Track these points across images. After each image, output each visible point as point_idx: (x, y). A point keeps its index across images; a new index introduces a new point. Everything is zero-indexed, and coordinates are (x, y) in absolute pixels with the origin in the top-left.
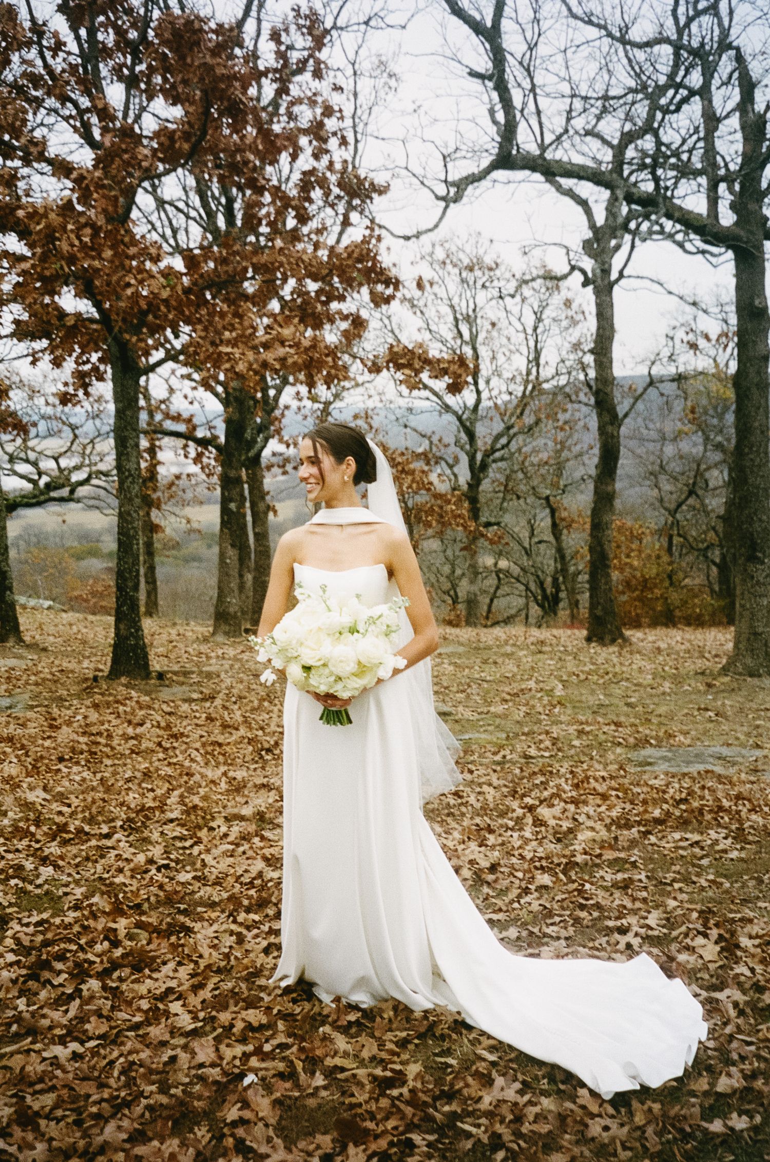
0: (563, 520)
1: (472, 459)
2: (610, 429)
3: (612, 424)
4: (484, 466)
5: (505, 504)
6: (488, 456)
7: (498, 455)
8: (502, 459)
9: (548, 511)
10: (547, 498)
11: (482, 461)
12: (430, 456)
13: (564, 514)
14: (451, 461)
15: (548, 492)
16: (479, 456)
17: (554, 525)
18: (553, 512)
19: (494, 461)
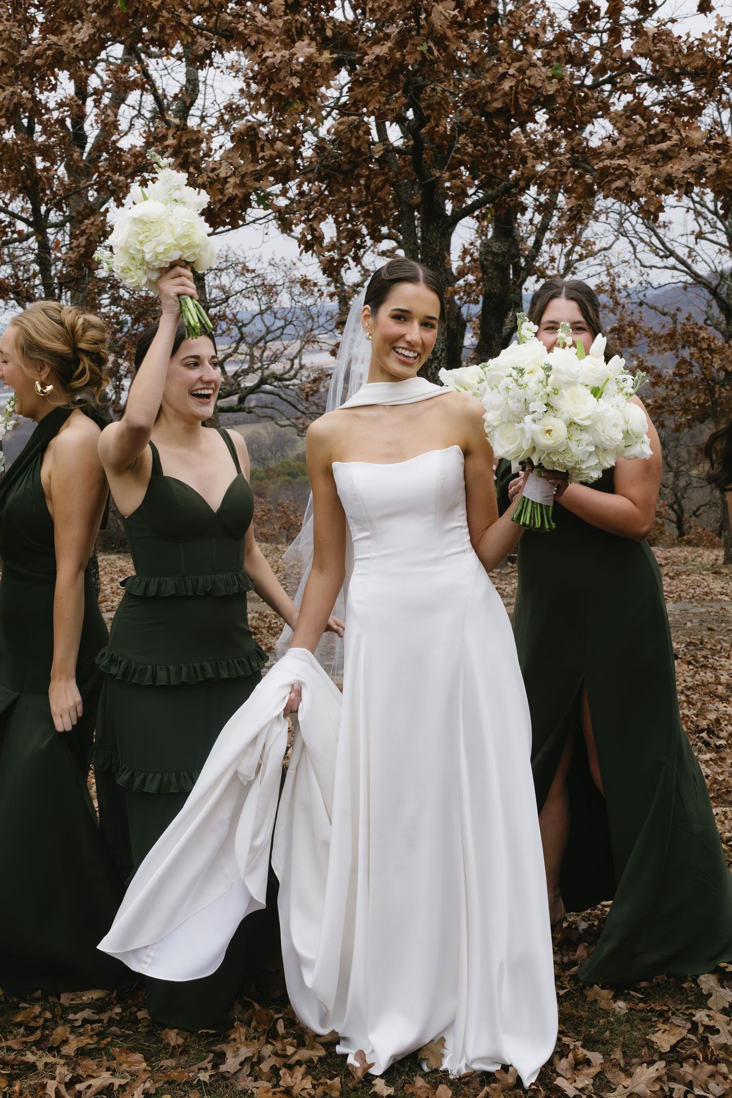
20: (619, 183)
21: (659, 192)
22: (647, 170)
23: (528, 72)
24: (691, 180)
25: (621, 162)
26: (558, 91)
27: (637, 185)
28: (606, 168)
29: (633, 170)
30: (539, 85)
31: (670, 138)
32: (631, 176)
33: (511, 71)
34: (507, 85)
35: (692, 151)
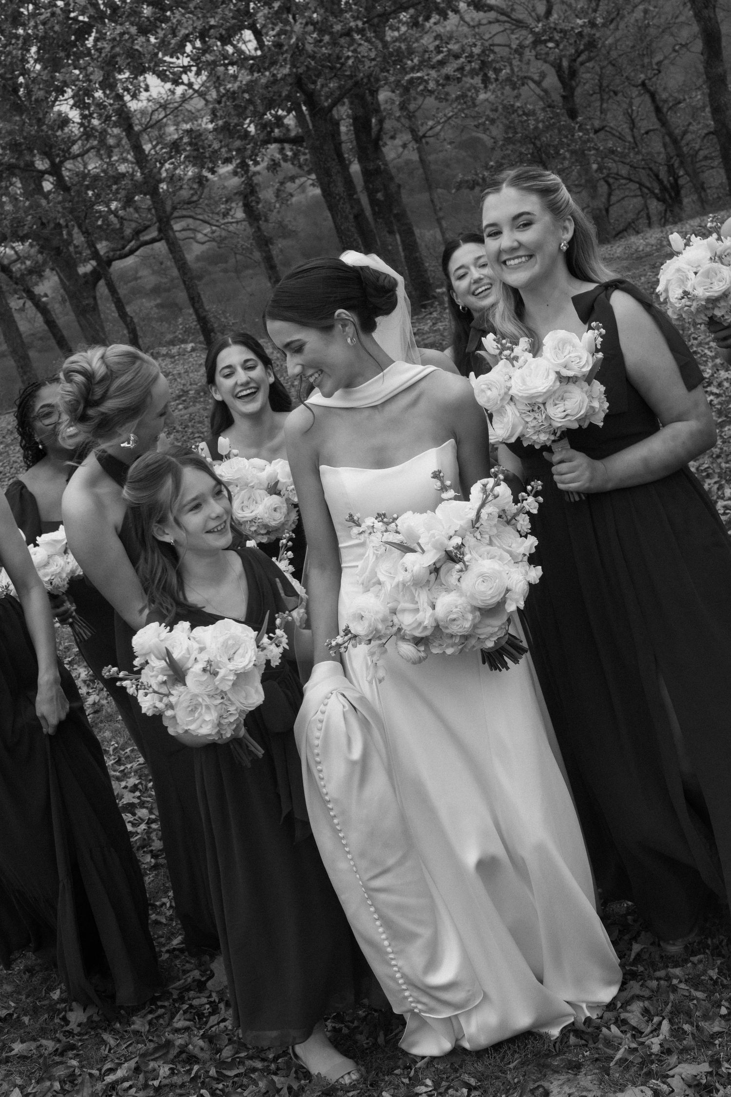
0: (665, 101)
1: (559, 69)
2: (705, 12)
3: (706, 7)
4: (573, 73)
5: (605, 105)
6: (575, 60)
7: (583, 57)
8: (590, 59)
9: (647, 98)
10: (643, 84)
11: (570, 67)
12: (515, 79)
13: (664, 96)
14: (536, 77)
15: (642, 76)
16: (565, 63)
17: (658, 110)
18: (653, 96)
19: (582, 64)
20: (421, 87)
21: (443, 86)
22: (433, 73)
23: (359, 50)
24: (459, 76)
25: (419, 74)
26: (376, 55)
27: (432, 85)
28: (412, 78)
29: (426, 78)
30: (366, 54)
31: (442, 52)
32: (427, 82)
33: (350, 54)
34: (350, 62)
35: (457, 57)
